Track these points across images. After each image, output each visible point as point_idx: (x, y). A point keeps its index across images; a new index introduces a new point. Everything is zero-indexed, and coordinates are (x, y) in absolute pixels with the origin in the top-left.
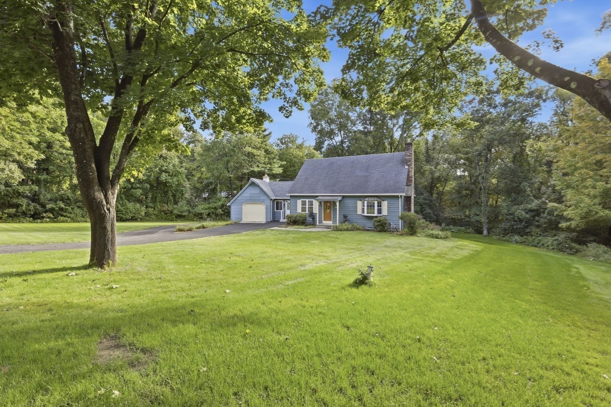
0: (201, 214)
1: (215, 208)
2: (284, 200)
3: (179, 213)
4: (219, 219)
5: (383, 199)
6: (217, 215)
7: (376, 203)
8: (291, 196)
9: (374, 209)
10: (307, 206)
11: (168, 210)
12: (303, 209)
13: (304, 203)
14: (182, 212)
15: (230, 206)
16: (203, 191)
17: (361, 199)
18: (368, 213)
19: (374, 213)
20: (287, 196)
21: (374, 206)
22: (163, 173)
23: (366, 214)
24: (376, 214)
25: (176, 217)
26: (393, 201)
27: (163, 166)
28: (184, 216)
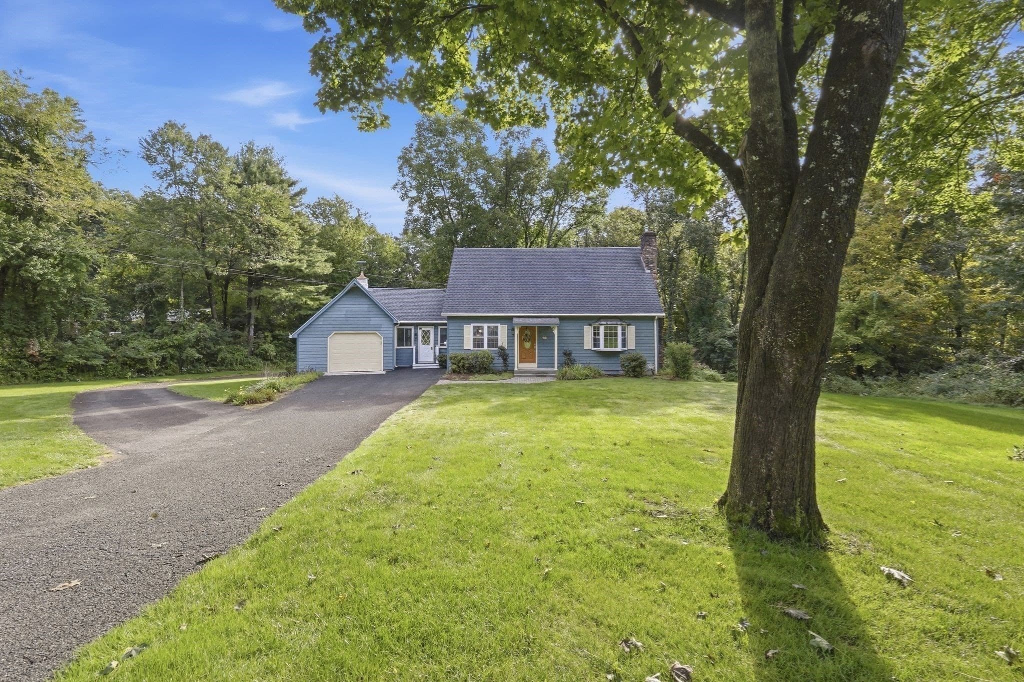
0: (143, 361)
1: (179, 347)
2: (416, 325)
3: (82, 361)
4: (189, 372)
5: (628, 322)
6: (181, 362)
7: (619, 328)
8: (449, 318)
9: (616, 340)
10: (486, 337)
11: (41, 354)
12: (478, 343)
13: (477, 331)
14: (87, 359)
15: (294, 341)
16: (130, 308)
17: (591, 322)
18: (606, 346)
19: (616, 346)
20: (442, 318)
21: (616, 334)
22: (35, 257)
23: (602, 348)
24: (619, 348)
25: (71, 371)
26: (644, 326)
27: (36, 239)
28: (92, 368)
